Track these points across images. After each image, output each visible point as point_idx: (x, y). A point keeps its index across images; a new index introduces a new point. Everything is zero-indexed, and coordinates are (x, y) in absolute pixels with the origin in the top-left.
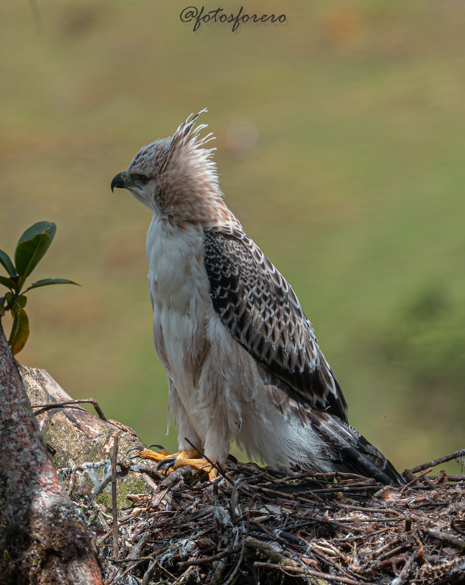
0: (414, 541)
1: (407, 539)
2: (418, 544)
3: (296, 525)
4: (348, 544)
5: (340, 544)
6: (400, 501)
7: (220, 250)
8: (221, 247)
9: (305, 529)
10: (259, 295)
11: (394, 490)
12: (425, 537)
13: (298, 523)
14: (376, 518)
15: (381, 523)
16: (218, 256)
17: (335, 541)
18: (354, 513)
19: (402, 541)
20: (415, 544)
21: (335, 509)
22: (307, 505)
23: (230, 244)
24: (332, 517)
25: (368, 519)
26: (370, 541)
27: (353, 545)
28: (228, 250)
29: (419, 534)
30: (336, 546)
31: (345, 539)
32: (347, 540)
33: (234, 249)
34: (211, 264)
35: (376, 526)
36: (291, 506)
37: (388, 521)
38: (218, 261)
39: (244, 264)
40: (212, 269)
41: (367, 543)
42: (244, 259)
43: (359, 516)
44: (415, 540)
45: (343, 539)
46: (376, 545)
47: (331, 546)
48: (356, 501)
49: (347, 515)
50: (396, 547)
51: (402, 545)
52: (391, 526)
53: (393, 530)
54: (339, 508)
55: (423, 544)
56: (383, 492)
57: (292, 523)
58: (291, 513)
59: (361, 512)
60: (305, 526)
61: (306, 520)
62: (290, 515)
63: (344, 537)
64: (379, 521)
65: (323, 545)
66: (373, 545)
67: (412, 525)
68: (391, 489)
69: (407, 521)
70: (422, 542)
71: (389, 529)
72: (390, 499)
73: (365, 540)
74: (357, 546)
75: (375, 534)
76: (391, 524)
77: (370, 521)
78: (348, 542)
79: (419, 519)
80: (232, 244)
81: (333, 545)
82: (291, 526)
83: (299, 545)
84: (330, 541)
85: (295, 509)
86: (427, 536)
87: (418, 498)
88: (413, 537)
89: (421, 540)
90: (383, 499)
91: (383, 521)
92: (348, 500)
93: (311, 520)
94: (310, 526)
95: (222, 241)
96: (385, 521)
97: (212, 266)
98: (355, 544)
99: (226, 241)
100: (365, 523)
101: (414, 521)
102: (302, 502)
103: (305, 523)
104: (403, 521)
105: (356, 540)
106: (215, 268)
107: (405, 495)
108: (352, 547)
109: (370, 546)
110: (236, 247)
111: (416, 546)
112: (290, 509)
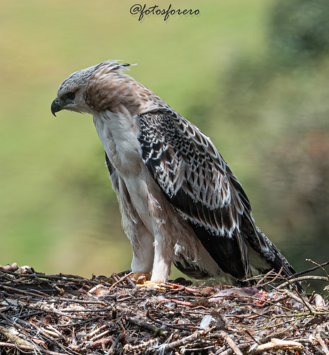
0: (119, 327)
1: (113, 324)
2: (122, 329)
3: (29, 314)
4: (69, 329)
5: (62, 328)
6: (109, 296)
7: (148, 123)
8: (149, 121)
9: (35, 317)
10: (186, 154)
11: (104, 288)
12: (127, 323)
13: (30, 313)
14: (90, 309)
15: (93, 313)
16: (147, 128)
17: (59, 327)
18: (73, 305)
19: (109, 326)
20: (119, 329)
21: (59, 302)
22: (38, 299)
23: (156, 118)
24: (57, 308)
25: (84, 309)
26: (85, 327)
27: (72, 329)
28: (154, 123)
29: (122, 322)
30: (59, 330)
31: (66, 325)
32: (68, 325)
33: (159, 122)
34: (144, 135)
35: (90, 315)
36: (26, 299)
37: (99, 311)
38: (148, 132)
39: (169, 133)
40: (145, 139)
41: (83, 328)
42: (169, 129)
43: (77, 307)
44: (120, 325)
45: (64, 325)
46: (90, 329)
47: (55, 330)
48: (75, 296)
49: (68, 306)
50: (105, 331)
51: (109, 330)
52: (101, 315)
53: (103, 318)
54: (62, 301)
55: (126, 329)
56: (96, 290)
57: (26, 313)
58: (25, 305)
59: (78, 304)
60: (35, 315)
61: (36, 310)
62: (24, 307)
63: (65, 324)
64: (92, 312)
65: (49, 330)
66: (87, 330)
67: (117, 314)
68: (102, 287)
69: (113, 312)
70: (124, 327)
71: (99, 318)
72: (101, 295)
73: (82, 326)
74: (75, 330)
75: (89, 322)
76: (101, 313)
77: (85, 312)
78: (69, 327)
79: (123, 310)
80: (158, 119)
81: (57, 329)
82: (25, 315)
83: (31, 329)
84: (55, 326)
85: (28, 302)
86: (128, 322)
87: (123, 294)
88: (118, 323)
89: (124, 325)
90: (96, 294)
91: (95, 311)
92: (69, 295)
93: (40, 310)
94: (39, 315)
95: (149, 117)
96: (97, 311)
97: (144, 137)
98: (74, 329)
99: (152, 116)
100: (82, 312)
101: (119, 311)
102: (34, 297)
103: (36, 313)
104: (111, 311)
105: (74, 326)
106: (146, 138)
107: (112, 292)
108: (71, 331)
109: (85, 330)
110: (161, 121)
111: (121, 330)
112: (24, 302)
